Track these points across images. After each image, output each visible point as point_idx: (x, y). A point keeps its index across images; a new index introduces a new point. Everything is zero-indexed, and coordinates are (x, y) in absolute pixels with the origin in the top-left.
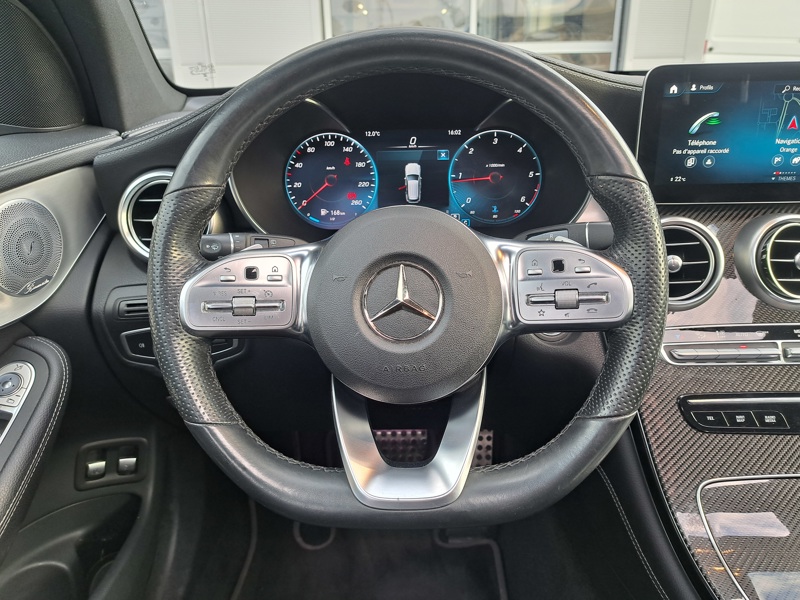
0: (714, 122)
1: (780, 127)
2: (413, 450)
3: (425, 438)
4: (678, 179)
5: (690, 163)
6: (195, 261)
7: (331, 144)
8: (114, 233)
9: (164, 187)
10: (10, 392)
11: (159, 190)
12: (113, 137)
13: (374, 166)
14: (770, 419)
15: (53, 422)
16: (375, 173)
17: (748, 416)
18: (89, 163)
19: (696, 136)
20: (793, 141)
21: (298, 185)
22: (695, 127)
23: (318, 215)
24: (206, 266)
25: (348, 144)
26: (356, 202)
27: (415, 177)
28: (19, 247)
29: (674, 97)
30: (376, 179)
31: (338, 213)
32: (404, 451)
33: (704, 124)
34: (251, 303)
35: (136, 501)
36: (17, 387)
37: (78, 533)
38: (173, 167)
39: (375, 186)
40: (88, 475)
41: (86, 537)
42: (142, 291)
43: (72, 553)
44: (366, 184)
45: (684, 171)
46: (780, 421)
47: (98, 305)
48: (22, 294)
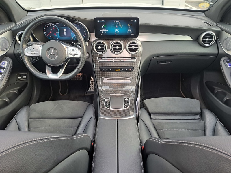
0: (105, 26)
1: (115, 27)
2: (80, 78)
3: (82, 76)
4: (101, 35)
5: (103, 32)
6: (26, 46)
7: (51, 25)
8: (16, 41)
9: (22, 34)
10: (4, 64)
11: (21, 34)
12: (14, 25)
13: (58, 29)
14: (111, 70)
15: (11, 69)
16: (59, 30)
17: (108, 69)
18: (11, 30)
19: (103, 28)
20: (117, 29)
21: (46, 32)
22: (102, 27)
23: (50, 37)
24: (28, 47)
25: (54, 25)
26: (56, 35)
27: (65, 31)
28: (2, 44)
29: (98, 22)
30: (59, 31)
31: (53, 37)
32: (78, 78)
33: (103, 26)
34: (34, 52)
35: (27, 83)
36: (5, 64)
37: (18, 88)
38: (24, 31)
39: (59, 32)
40: (18, 79)
41: (20, 89)
42: (20, 50)
43: (17, 91)
44: (57, 32)
45: (102, 33)
46: (112, 70)
47: (15, 52)
48: (4, 51)
